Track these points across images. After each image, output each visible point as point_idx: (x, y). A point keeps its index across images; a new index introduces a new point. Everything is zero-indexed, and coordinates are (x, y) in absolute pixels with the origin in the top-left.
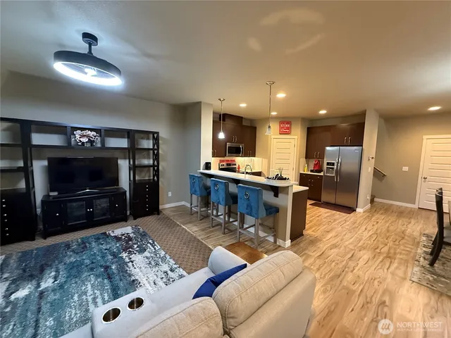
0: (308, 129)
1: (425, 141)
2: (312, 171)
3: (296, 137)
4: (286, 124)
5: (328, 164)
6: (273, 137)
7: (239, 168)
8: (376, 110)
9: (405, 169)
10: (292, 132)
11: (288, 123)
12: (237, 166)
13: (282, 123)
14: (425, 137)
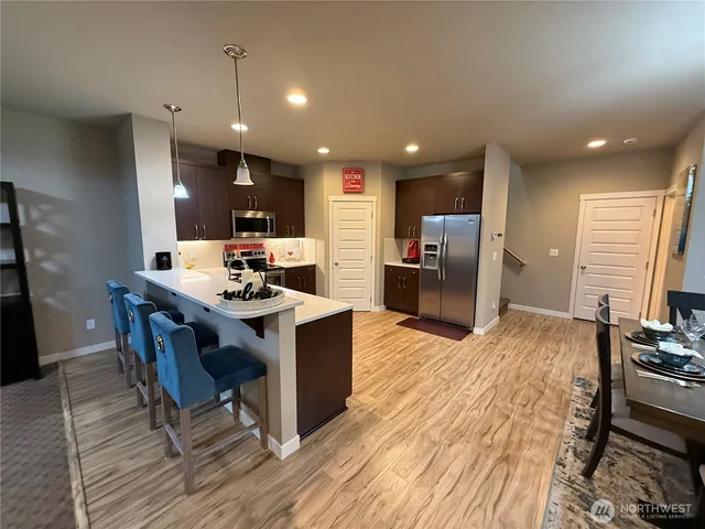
0: (399, 184)
1: (582, 203)
2: (404, 261)
3: (374, 198)
4: (355, 175)
5: (428, 247)
6: (331, 198)
7: (272, 259)
8: (505, 147)
9: (554, 252)
10: (367, 189)
11: (358, 171)
12: (267, 256)
13: (347, 171)
14: (583, 197)
